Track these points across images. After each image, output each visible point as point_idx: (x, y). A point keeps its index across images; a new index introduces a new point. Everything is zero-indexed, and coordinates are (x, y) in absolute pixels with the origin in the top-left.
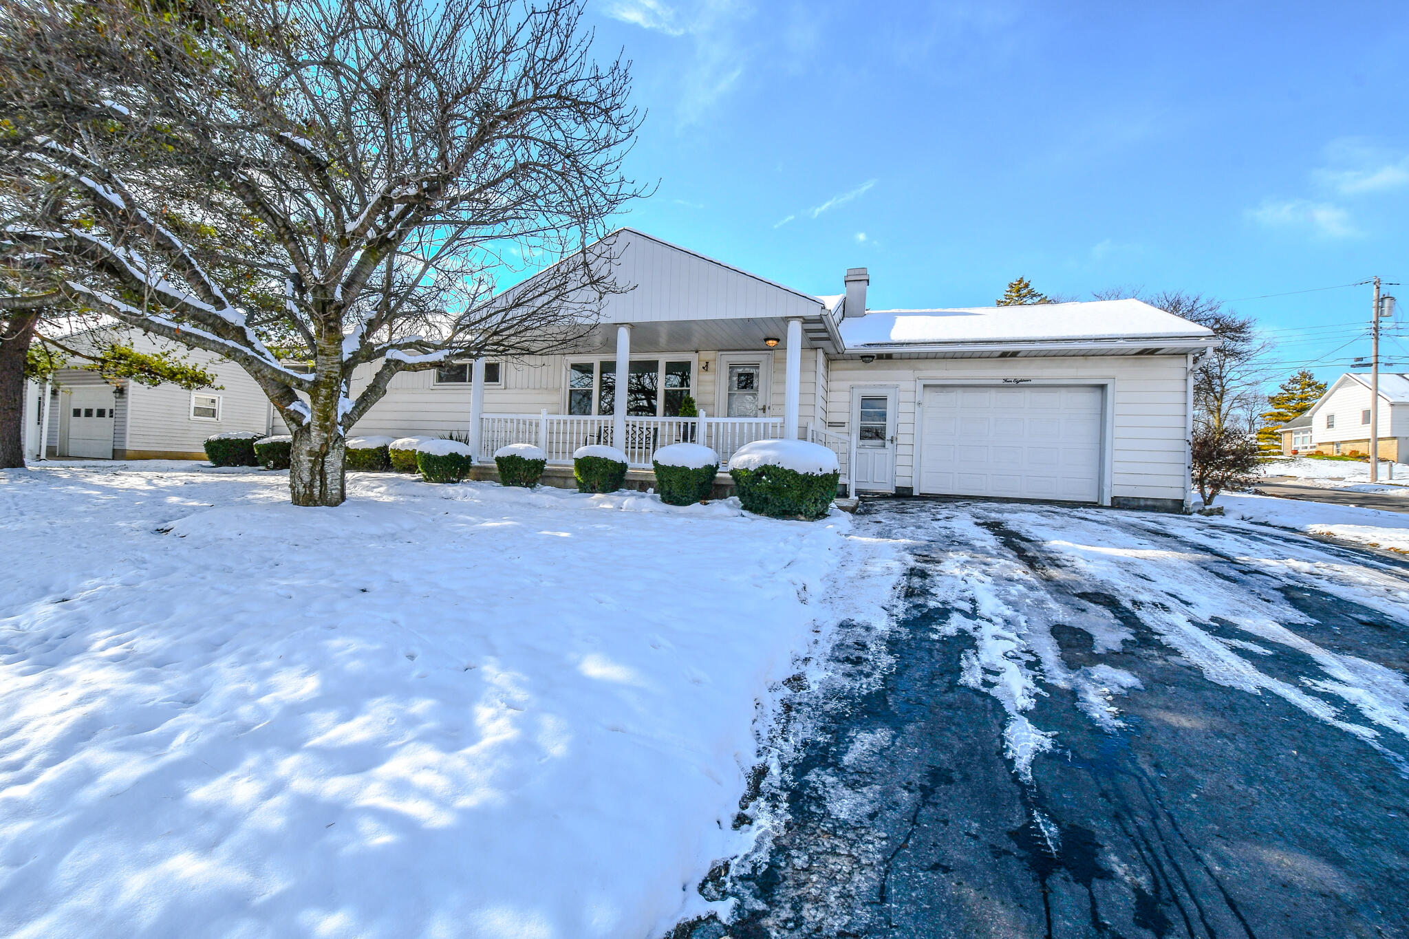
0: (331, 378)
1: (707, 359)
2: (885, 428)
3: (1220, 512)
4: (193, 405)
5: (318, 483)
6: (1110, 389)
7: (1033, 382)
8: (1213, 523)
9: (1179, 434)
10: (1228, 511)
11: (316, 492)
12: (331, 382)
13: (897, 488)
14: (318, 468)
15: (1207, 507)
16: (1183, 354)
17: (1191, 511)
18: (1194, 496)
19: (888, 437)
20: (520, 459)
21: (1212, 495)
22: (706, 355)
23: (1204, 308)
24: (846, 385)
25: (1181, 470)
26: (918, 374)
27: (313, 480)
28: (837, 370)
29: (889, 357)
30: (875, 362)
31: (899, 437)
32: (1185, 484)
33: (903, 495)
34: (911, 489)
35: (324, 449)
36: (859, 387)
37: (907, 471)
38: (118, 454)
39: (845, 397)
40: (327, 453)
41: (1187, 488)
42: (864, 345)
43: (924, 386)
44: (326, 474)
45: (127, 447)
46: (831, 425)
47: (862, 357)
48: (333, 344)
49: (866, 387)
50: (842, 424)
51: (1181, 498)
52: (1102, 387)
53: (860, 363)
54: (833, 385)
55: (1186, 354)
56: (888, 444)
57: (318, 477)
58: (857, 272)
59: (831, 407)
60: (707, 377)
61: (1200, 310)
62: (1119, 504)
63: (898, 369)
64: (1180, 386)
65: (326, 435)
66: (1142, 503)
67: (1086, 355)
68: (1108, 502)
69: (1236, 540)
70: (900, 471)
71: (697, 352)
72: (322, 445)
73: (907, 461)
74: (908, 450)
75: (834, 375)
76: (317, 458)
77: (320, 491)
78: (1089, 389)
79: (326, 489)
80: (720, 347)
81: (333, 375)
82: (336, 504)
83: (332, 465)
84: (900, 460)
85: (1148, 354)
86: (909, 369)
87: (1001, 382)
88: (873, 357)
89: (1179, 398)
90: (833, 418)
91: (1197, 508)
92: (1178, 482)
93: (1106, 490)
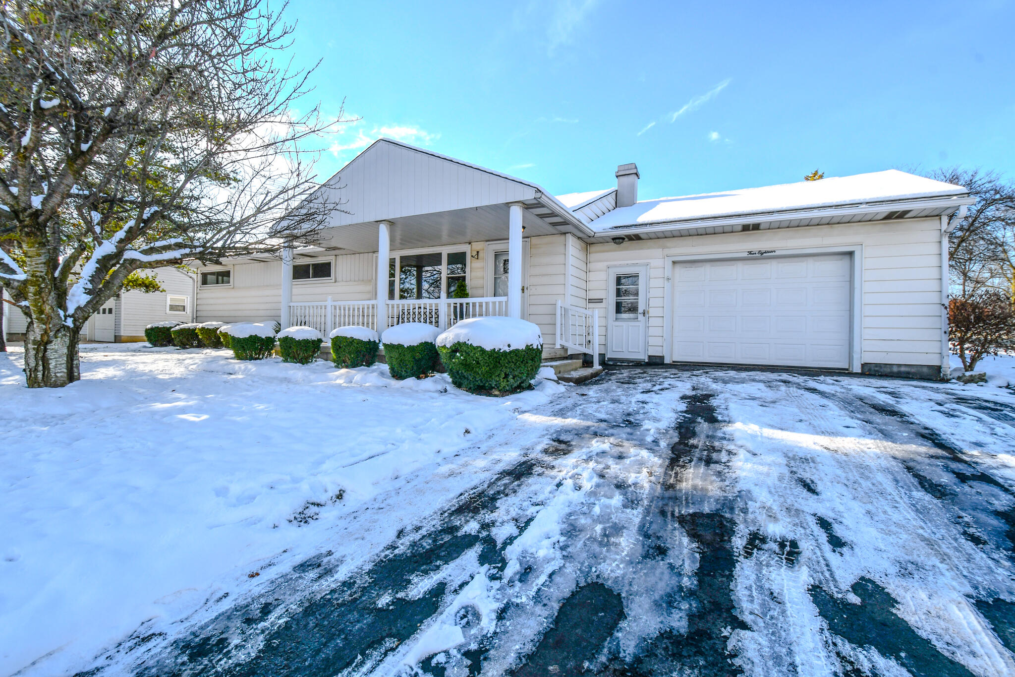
0: (36, 277)
1: (478, 249)
2: (638, 302)
3: (982, 379)
4: (169, 303)
5: (41, 368)
6: (857, 256)
7: (777, 253)
8: (962, 394)
9: (935, 298)
10: (991, 377)
11: (40, 375)
12: (38, 281)
13: (649, 356)
14: (40, 355)
15: (968, 374)
16: (936, 215)
17: (949, 377)
18: (953, 364)
19: (640, 310)
20: (292, 339)
21: (974, 360)
22: (477, 246)
23: (983, 181)
24: (602, 265)
25: (937, 335)
26: (667, 251)
27: (37, 364)
28: (596, 252)
29: (637, 237)
30: (626, 244)
31: (651, 310)
32: (941, 349)
33: (655, 363)
34: (662, 358)
35: (46, 338)
36: (615, 266)
37: (659, 341)
38: (118, 339)
39: (602, 276)
40: (49, 342)
41: (944, 354)
42: (612, 228)
43: (674, 263)
44: (48, 360)
45: (122, 334)
46: (591, 301)
47: (614, 239)
48: (34, 247)
49: (621, 266)
50: (600, 301)
51: (938, 364)
52: (851, 254)
53: (612, 245)
54: (592, 266)
55: (939, 216)
56: (640, 317)
57: (40, 363)
58: (626, 168)
59: (590, 285)
60: (477, 264)
61: (979, 182)
62: (870, 370)
63: (648, 248)
64: (933, 249)
65: (44, 327)
66: (895, 369)
67: (830, 223)
68: (857, 369)
69: (979, 420)
70: (652, 341)
71: (470, 243)
72: (42, 335)
73: (658, 332)
74: (658, 322)
75: (593, 257)
76: (39, 345)
77: (43, 375)
78: (836, 257)
79: (49, 372)
80: (487, 239)
81: (38, 274)
82: (63, 385)
83: (56, 352)
84: (652, 331)
85: (897, 218)
86: (659, 248)
87: (745, 255)
88: (623, 239)
89: (934, 261)
90: (593, 295)
91: (956, 375)
92: (934, 347)
93: (856, 356)
